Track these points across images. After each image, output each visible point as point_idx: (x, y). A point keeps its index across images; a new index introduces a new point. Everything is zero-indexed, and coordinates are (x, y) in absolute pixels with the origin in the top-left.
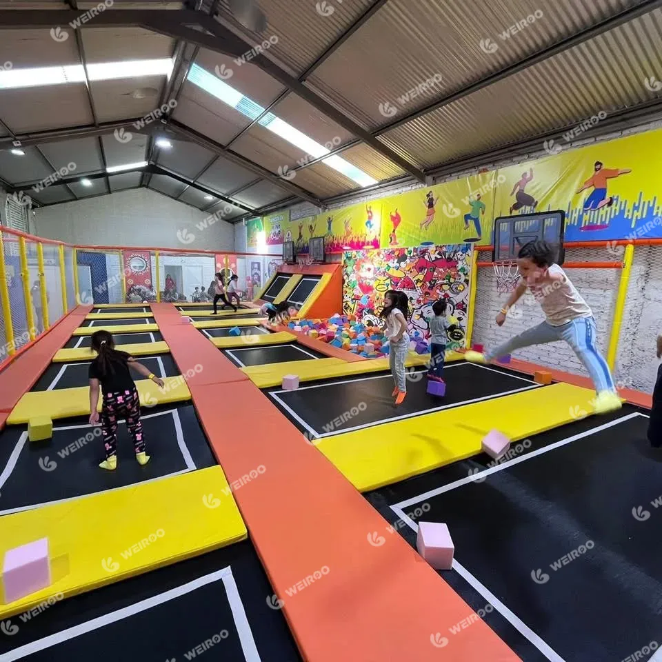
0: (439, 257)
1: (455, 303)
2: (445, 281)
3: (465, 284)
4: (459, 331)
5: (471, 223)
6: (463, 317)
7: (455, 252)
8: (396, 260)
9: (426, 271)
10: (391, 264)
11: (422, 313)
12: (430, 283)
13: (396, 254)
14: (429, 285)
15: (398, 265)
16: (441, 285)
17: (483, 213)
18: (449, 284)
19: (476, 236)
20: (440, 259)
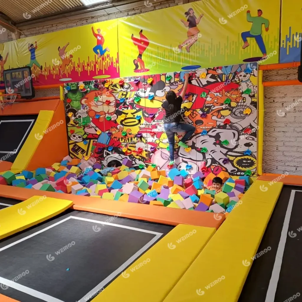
0: (212, 80)
1: (241, 128)
2: (224, 107)
3: (252, 106)
4: (249, 157)
5: (252, 42)
6: (252, 142)
7: (236, 73)
8: (149, 89)
9: (194, 98)
10: (141, 94)
11: (194, 144)
12: (202, 110)
13: (149, 81)
14: (201, 113)
15: (152, 94)
16: (219, 111)
17: (267, 29)
18: (231, 109)
19: (259, 54)
20: (214, 82)
